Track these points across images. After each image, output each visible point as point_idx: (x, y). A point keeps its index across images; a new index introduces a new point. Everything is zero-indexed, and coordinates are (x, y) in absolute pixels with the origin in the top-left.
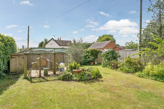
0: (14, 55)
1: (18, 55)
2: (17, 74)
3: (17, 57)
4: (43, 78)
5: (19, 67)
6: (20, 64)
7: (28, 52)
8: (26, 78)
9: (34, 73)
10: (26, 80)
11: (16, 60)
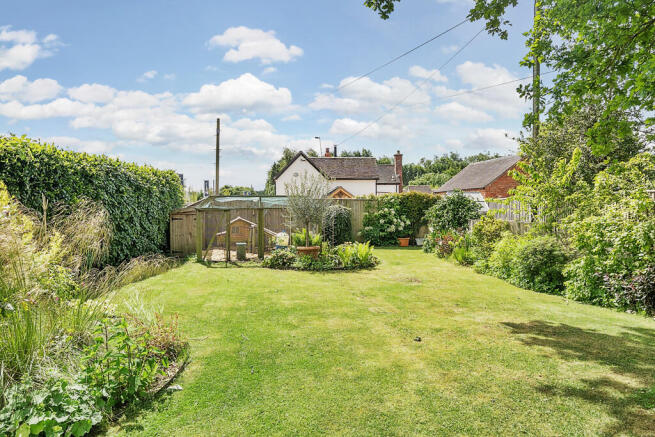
0: (178, 213)
1: (187, 214)
2: (182, 256)
3: (184, 217)
4: (234, 263)
5: (187, 240)
6: (191, 234)
7: (207, 206)
8: (200, 261)
9: (218, 254)
10: (199, 265)
11: (182, 225)
